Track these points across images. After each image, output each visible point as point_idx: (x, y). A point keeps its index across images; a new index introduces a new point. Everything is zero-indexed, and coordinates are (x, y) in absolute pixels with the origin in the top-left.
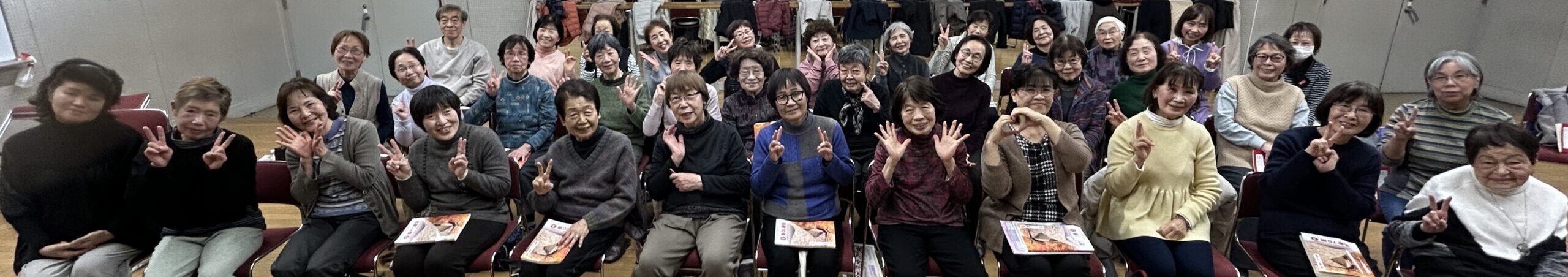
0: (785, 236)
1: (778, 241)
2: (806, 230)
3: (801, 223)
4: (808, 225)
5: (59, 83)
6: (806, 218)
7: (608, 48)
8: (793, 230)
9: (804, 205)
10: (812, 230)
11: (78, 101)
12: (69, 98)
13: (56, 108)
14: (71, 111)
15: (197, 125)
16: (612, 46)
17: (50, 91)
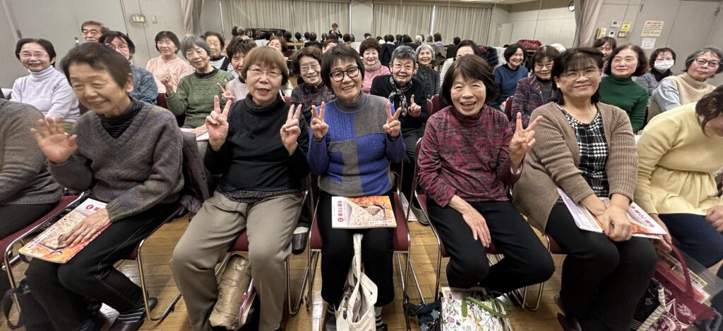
0: (343, 217)
1: (336, 224)
2: (364, 207)
3: (357, 200)
4: (366, 201)
6: (362, 194)
8: (351, 209)
9: (358, 182)
10: (369, 207)
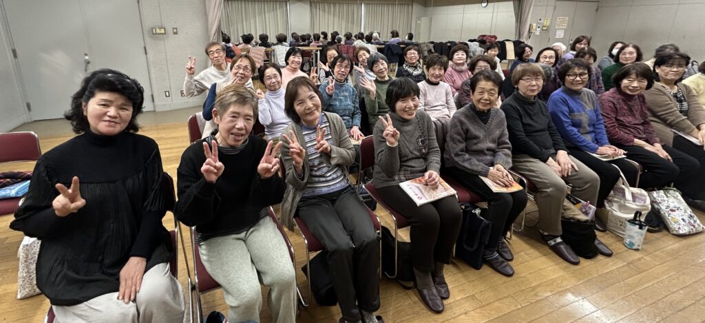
5: (92, 95)
7: (381, 61)
11: (112, 111)
12: (104, 110)
13: (91, 120)
14: (107, 123)
15: (239, 129)
16: (382, 59)
17: (84, 104)
